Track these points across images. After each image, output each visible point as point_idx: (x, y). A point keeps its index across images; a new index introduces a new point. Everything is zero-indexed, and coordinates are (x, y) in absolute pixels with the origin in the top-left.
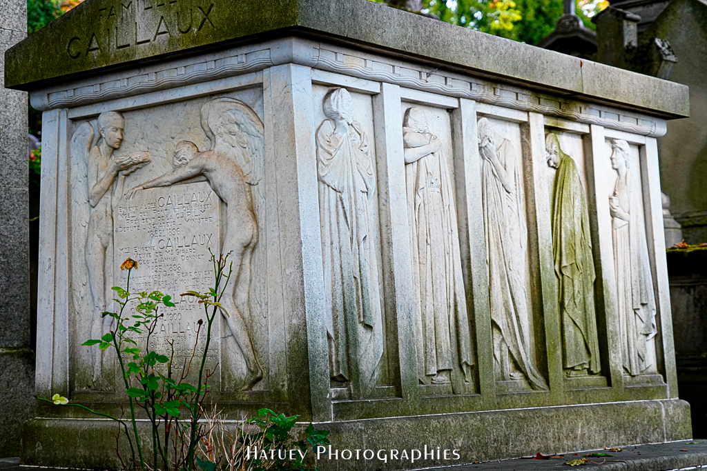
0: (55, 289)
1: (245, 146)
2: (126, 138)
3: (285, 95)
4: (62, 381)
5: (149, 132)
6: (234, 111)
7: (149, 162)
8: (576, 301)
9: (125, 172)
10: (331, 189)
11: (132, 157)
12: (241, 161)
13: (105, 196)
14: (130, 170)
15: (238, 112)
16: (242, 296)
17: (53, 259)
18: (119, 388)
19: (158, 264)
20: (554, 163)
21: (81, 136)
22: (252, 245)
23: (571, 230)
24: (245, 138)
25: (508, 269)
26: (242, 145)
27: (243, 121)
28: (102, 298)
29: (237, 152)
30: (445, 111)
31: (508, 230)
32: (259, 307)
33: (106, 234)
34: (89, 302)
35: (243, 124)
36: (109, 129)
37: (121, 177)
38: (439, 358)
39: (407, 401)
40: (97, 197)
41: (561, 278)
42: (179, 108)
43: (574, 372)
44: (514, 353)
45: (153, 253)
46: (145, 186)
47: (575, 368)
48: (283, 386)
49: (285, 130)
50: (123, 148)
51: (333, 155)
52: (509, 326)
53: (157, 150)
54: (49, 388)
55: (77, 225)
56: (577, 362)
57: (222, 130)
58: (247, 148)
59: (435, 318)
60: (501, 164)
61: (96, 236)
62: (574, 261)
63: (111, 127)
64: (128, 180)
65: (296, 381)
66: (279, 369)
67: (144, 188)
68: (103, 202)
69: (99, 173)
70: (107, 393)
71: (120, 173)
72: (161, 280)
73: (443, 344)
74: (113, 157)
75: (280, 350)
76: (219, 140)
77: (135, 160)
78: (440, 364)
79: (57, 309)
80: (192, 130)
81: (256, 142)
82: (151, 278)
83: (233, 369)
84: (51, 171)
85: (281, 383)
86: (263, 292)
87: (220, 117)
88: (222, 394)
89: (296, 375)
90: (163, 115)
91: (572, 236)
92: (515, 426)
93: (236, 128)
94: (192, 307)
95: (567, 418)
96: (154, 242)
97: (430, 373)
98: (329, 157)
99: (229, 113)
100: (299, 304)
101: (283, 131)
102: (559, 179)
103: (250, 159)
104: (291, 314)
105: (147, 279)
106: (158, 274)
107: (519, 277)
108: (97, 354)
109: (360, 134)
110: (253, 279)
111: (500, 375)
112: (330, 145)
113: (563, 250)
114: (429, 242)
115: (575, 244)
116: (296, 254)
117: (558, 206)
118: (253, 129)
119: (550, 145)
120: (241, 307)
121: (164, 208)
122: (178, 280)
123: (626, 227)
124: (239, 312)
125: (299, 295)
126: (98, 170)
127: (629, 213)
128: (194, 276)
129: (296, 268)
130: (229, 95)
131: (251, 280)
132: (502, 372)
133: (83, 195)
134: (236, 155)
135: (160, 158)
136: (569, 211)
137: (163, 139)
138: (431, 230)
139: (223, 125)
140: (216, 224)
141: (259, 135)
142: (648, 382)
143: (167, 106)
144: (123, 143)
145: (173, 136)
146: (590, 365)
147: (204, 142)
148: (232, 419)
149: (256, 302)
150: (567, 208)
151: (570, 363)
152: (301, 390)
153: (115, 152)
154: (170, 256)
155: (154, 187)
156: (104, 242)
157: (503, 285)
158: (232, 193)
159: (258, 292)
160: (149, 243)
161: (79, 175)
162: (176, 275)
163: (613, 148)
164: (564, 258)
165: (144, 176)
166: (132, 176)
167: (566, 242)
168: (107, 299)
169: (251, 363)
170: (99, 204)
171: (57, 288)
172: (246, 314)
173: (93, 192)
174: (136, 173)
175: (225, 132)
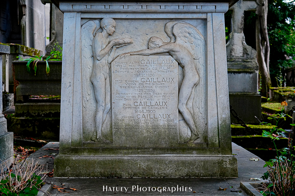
0: (73, 96)
1: (193, 43)
2: (117, 31)
3: (221, 25)
4: (78, 138)
5: (132, 30)
6: (188, 28)
7: (132, 43)
9: (117, 46)
11: (125, 41)
12: (190, 49)
13: (106, 56)
14: (121, 46)
15: (190, 28)
16: (190, 104)
17: (72, 82)
18: (115, 142)
19: (141, 89)
21: (88, 26)
22: (197, 84)
24: (193, 39)
26: (191, 42)
27: (193, 33)
28: (104, 102)
29: (188, 45)
32: (198, 109)
33: (106, 73)
34: (92, 103)
35: (193, 34)
36: (110, 26)
37: (114, 48)
40: (102, 56)
42: (151, 22)
45: (137, 84)
46: (131, 54)
48: (216, 141)
49: (220, 40)
50: (114, 35)
53: (137, 39)
54: (70, 141)
55: (85, 67)
57: (180, 35)
58: (193, 44)
61: (102, 74)
63: (111, 26)
64: (118, 50)
65: (224, 139)
66: (214, 135)
67: (131, 55)
68: (104, 59)
69: (103, 45)
70: (107, 144)
71: (114, 47)
72: (143, 95)
74: (108, 39)
75: (214, 127)
76: (178, 39)
77: (126, 42)
79: (74, 105)
80: (159, 32)
81: (199, 42)
82: (136, 94)
83: (183, 134)
84: (71, 41)
85: (215, 140)
86: (200, 103)
87: (180, 29)
88: (179, 144)
89: (224, 137)
90: (141, 23)
93: (188, 35)
94: (162, 108)
96: (139, 79)
99: (185, 28)
100: (226, 109)
101: (219, 40)
103: (195, 48)
104: (222, 113)
105: (134, 95)
106: (141, 93)
108: (100, 126)
110: (195, 97)
116: (225, 90)
118: (198, 36)
120: (190, 109)
121: (144, 65)
122: (154, 96)
124: (189, 111)
125: (226, 106)
126: (102, 44)
128: (163, 95)
129: (225, 95)
130: (182, 20)
131: (194, 98)
133: (88, 54)
134: (188, 46)
135: (139, 42)
137: (141, 34)
139: (181, 33)
140: (176, 74)
141: (201, 39)
143: (144, 20)
144: (114, 33)
145: (147, 33)
147: (166, 38)
148: (189, 154)
149: (196, 107)
152: (227, 143)
153: (110, 36)
154: (149, 86)
155: (138, 55)
156: (106, 77)
158: (188, 62)
159: (197, 103)
160: (135, 79)
161: (85, 44)
162: (152, 94)
165: (129, 49)
166: (121, 49)
168: (106, 102)
169: (195, 131)
170: (102, 60)
171: (74, 95)
172: (192, 112)
173: (101, 53)
174: (123, 47)
175: (182, 36)
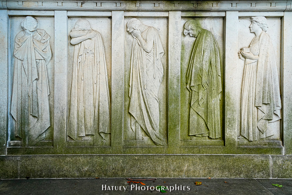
8: (199, 103)
10: (18, 60)
20: (193, 35)
23: (200, 68)
25: (143, 89)
30: (108, 18)
31: (145, 70)
38: (86, 129)
39: (56, 148)
41: (191, 91)
43: (195, 138)
44: (144, 128)
47: (196, 136)
51: (20, 45)
52: (141, 115)
56: (198, 133)
59: (84, 112)
60: (144, 39)
62: (200, 83)
73: (88, 123)
78: (86, 132)
91: (201, 71)
92: (130, 163)
95: (175, 161)
97: (80, 136)
98: (19, 46)
102: (196, 42)
107: (151, 92)
109: (41, 35)
111: (134, 138)
112: (19, 42)
113: (192, 78)
114: (82, 79)
115: (202, 75)
117: (193, 56)
119: (187, 26)
123: (256, 63)
127: (259, 56)
132: (135, 136)
136: (200, 58)
138: (84, 74)
142: (265, 145)
146: (209, 135)
150: (198, 57)
151: (191, 133)
157: (139, 96)
163: (252, 22)
164: (192, 82)
167: (195, 74)
